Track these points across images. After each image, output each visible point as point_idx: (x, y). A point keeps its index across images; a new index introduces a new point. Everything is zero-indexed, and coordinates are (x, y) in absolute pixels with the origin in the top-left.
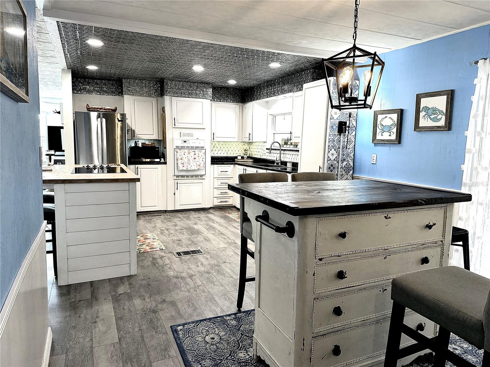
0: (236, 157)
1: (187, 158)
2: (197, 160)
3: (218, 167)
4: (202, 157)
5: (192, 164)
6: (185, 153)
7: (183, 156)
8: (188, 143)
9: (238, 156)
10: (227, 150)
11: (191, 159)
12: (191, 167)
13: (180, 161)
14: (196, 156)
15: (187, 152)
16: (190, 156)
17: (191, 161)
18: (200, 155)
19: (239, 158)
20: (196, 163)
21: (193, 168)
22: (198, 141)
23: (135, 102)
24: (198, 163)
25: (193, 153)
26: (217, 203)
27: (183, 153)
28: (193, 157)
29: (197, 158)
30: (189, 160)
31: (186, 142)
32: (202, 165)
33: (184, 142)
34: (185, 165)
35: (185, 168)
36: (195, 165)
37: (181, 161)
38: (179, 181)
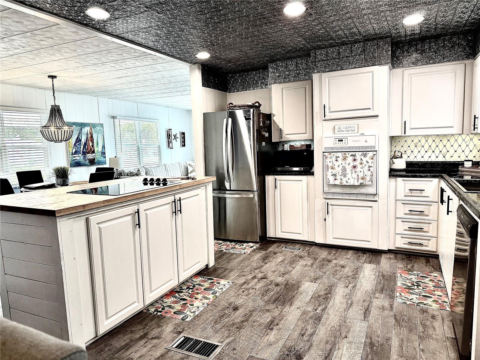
0: (462, 164)
1: (341, 166)
2: (358, 169)
3: (406, 182)
4: (367, 165)
5: (349, 176)
6: (338, 159)
7: (335, 163)
8: (346, 142)
9: (466, 161)
10: (444, 151)
11: (349, 169)
12: (348, 181)
13: (330, 170)
14: (357, 163)
15: (341, 157)
16: (345, 163)
17: (348, 171)
18: (365, 163)
19: (468, 165)
20: (357, 174)
21: (351, 182)
22: (363, 138)
23: (284, 90)
24: (361, 175)
25: (352, 158)
26: (401, 243)
27: (334, 159)
28: (352, 164)
29: (359, 166)
30: (344, 170)
31: (342, 140)
32: (368, 178)
33: (339, 141)
34: (338, 177)
35: (337, 182)
36: (356, 177)
37: (332, 170)
38: (330, 202)
